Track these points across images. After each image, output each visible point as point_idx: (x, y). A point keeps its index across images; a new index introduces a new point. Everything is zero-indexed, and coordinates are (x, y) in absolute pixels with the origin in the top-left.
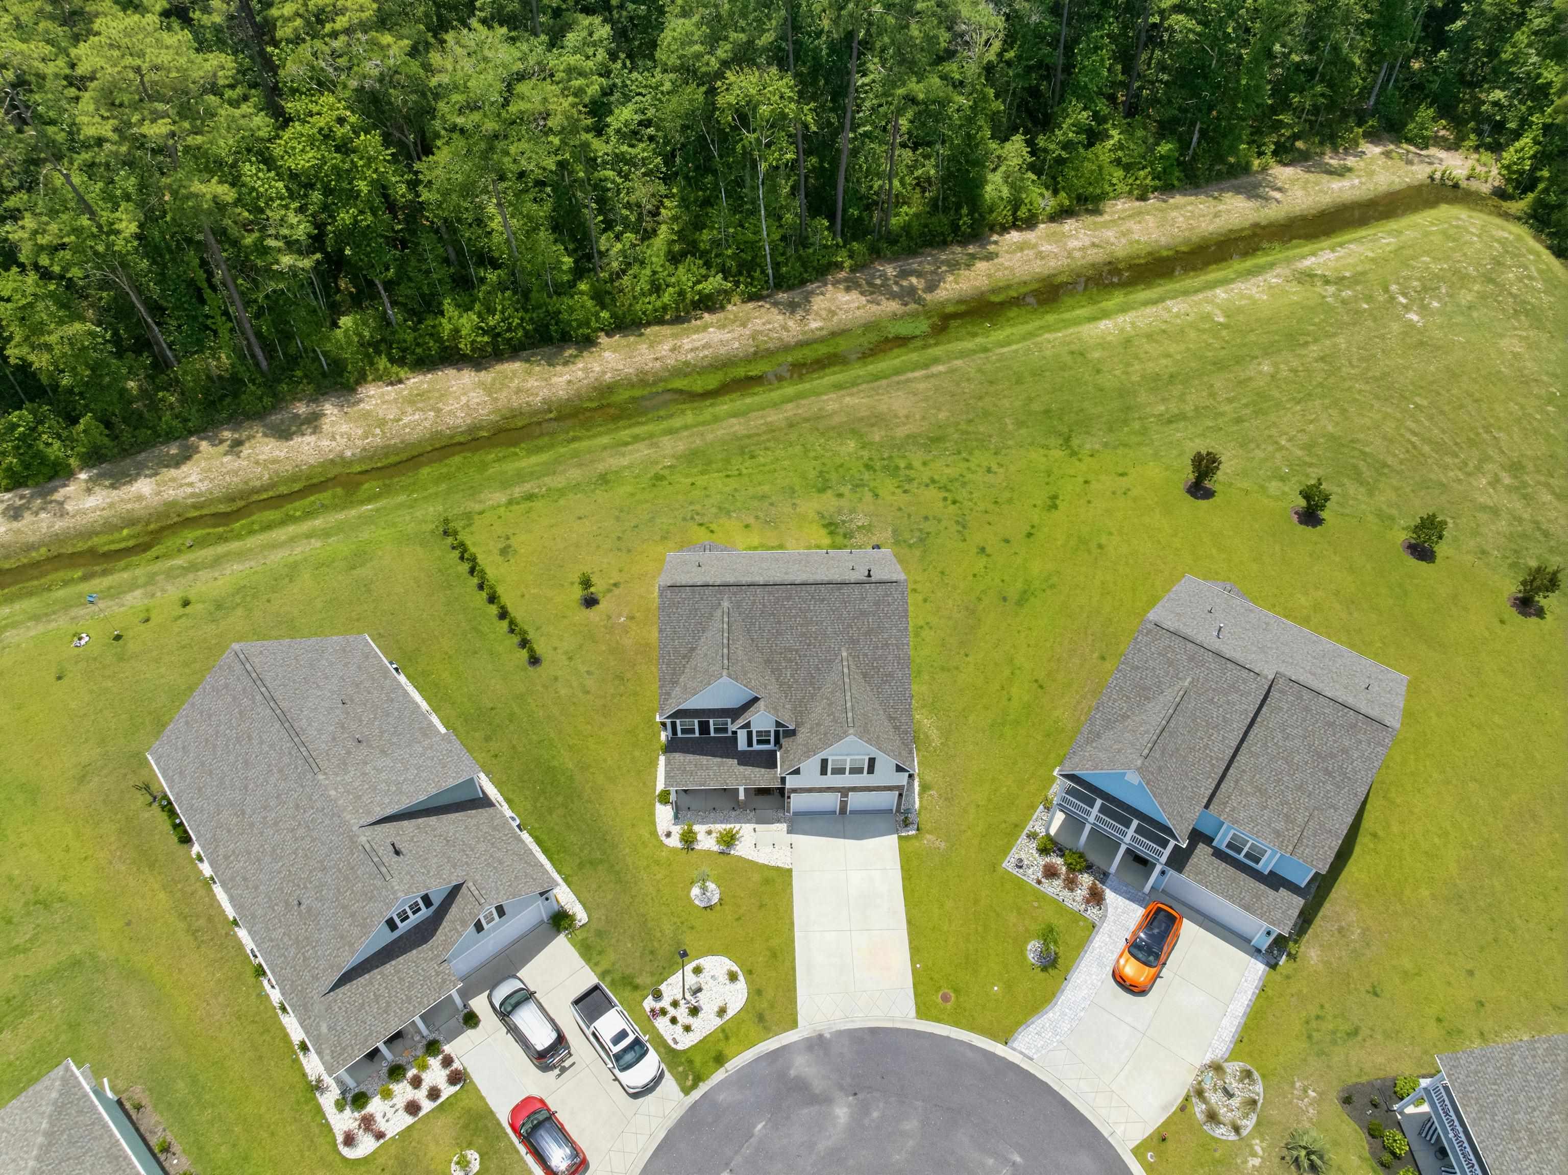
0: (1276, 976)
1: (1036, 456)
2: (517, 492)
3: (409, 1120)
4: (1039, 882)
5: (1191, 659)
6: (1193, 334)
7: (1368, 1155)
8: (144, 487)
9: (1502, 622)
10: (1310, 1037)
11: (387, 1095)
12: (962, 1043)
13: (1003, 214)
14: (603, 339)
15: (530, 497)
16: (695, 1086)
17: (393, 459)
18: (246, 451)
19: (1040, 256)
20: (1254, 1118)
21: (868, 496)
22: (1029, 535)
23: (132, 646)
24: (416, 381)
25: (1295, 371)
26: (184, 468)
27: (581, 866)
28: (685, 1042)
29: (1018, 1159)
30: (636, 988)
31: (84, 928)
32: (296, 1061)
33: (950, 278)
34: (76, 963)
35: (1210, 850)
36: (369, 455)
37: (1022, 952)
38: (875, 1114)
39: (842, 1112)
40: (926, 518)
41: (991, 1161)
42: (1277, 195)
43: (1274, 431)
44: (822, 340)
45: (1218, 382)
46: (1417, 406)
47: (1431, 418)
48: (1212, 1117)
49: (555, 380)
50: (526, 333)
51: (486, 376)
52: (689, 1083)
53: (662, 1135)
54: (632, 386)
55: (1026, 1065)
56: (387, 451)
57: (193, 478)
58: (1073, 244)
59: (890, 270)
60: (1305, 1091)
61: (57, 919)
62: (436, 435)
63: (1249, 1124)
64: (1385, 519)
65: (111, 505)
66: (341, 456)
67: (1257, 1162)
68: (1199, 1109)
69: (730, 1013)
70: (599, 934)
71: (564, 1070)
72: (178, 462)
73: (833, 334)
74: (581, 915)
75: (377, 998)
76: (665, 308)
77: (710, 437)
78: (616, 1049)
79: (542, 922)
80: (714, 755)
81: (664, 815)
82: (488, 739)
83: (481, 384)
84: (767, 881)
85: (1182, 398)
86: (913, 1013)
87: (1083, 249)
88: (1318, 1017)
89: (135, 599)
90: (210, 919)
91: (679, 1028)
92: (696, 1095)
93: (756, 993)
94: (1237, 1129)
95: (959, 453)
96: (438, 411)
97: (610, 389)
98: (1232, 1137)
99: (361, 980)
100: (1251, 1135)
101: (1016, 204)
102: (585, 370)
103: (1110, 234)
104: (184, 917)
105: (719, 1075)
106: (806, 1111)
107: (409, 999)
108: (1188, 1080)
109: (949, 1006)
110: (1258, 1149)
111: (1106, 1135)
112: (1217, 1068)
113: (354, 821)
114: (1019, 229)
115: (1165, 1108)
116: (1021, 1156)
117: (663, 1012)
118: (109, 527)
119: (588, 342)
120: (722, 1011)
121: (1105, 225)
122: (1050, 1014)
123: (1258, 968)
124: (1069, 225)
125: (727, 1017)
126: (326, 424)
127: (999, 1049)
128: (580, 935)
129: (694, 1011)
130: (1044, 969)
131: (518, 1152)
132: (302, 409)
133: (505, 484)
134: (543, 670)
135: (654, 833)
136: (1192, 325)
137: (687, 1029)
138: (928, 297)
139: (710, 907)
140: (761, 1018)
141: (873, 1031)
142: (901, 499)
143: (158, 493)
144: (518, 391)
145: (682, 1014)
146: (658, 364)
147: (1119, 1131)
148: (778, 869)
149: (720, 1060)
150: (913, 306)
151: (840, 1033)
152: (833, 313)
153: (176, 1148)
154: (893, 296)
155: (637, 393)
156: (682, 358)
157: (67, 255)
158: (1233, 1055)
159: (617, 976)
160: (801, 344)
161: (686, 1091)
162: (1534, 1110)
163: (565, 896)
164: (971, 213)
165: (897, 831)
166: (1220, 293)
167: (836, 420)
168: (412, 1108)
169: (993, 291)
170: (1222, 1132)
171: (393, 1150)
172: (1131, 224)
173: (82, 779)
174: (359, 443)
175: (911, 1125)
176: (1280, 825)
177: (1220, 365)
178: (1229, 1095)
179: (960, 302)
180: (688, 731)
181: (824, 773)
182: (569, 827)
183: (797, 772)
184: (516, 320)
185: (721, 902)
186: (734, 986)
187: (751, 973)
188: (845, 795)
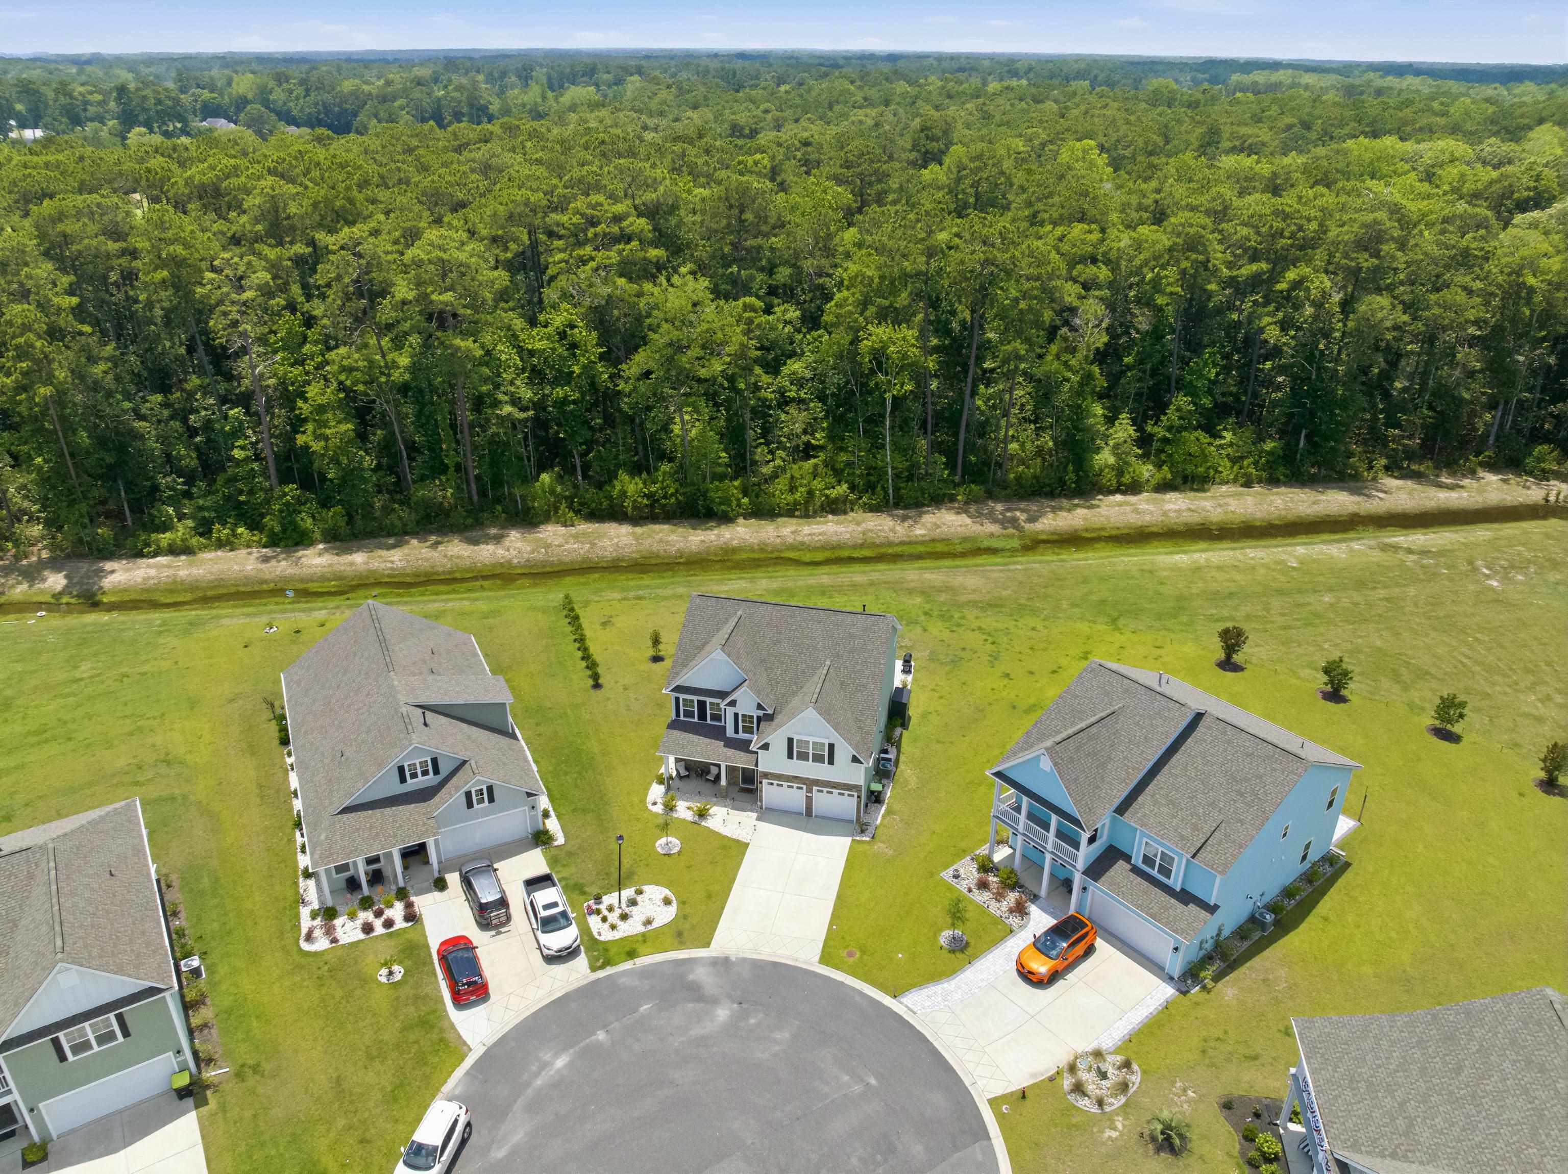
0: (1185, 1001)
1: (1083, 627)
2: (632, 594)
3: (362, 936)
4: (970, 890)
5: (1126, 691)
6: (1262, 571)
7: (1236, 1154)
8: (359, 558)
9: (1521, 795)
10: (1204, 1052)
11: (352, 916)
12: (854, 989)
13: (1109, 478)
14: (741, 520)
15: (640, 598)
16: (602, 967)
17: (548, 569)
18: (441, 548)
19: (1137, 511)
20: (1123, 1099)
21: (919, 630)
22: (1054, 672)
23: (304, 637)
24: (584, 527)
25: (1356, 604)
26: (392, 552)
27: (574, 811)
28: (607, 935)
29: (873, 1082)
30: (583, 893)
31: (187, 781)
32: (296, 884)
33: (1050, 515)
34: (172, 799)
35: (1129, 867)
36: (529, 563)
37: (936, 936)
38: (752, 1021)
39: (723, 1013)
40: (964, 649)
41: (846, 1078)
42: (1381, 495)
43: (1320, 639)
44: (922, 543)
45: (1276, 603)
46: (1477, 639)
47: (1489, 649)
48: (1079, 1088)
49: (691, 538)
50: (679, 502)
51: (639, 530)
52: (599, 964)
53: (559, 994)
54: (753, 550)
55: (908, 1017)
56: (544, 564)
57: (396, 558)
58: (1167, 507)
59: (999, 507)
60: (1185, 1090)
61: (173, 773)
62: (586, 560)
63: (1118, 1102)
65: (330, 565)
66: (509, 562)
67: (1114, 1134)
68: (1067, 1082)
69: (655, 925)
70: (570, 854)
71: (499, 933)
72: (389, 548)
73: (933, 540)
74: (560, 840)
75: (370, 829)
76: (796, 503)
77: (801, 583)
78: (544, 914)
79: (527, 836)
80: (705, 736)
81: (657, 791)
82: (537, 724)
83: (633, 534)
84: (724, 847)
85: (1236, 608)
86: (817, 958)
87: (1179, 511)
88: (1218, 1039)
89: (320, 615)
90: (278, 791)
91: (606, 926)
92: (601, 974)
93: (682, 916)
94: (1100, 1103)
95: (1011, 615)
96: (593, 545)
97: (734, 550)
98: (1095, 1110)
99: (365, 813)
100: (1116, 1112)
101: (1120, 472)
102: (718, 536)
103: (1208, 504)
104: (260, 786)
105: (627, 965)
106: (691, 1005)
107: (395, 836)
108: (1063, 1059)
109: (851, 961)
110: (1119, 1126)
111: (967, 1083)
112: (1098, 1054)
113: (402, 699)
114: (1124, 493)
115: (1034, 1075)
116: (876, 1078)
117: (598, 912)
118: (323, 578)
119: (726, 519)
120: (648, 922)
121: (1205, 499)
122: (946, 985)
123: (1168, 991)
124: (1171, 496)
125: (650, 928)
126: (507, 542)
127: (887, 1001)
128: (553, 852)
129: (624, 917)
130: (952, 951)
131: (436, 976)
132: (493, 531)
133: (623, 590)
134: (599, 693)
135: (643, 801)
136: (1262, 565)
137: (613, 927)
138: (1027, 526)
139: (669, 855)
140: (680, 934)
141: (776, 965)
142: (946, 635)
143: (367, 563)
144: (661, 541)
145: (613, 917)
146: (778, 540)
147: (981, 1083)
148: (737, 841)
149: (631, 954)
150: (1011, 531)
151: (744, 960)
152: (938, 527)
153: (183, 915)
154: (995, 521)
155: (756, 556)
156: (799, 538)
157: (358, 375)
158: (1117, 1051)
159: (572, 882)
160: (902, 543)
161: (594, 969)
162: (1379, 1066)
163: (553, 825)
164: (1076, 471)
165: (851, 835)
166: (1300, 550)
167: (912, 585)
168: (368, 928)
169: (1087, 530)
170: (1084, 1103)
171: (339, 953)
172: (1231, 501)
173: (231, 701)
174: (526, 556)
175: (783, 1035)
176: (1186, 832)
177: (1281, 592)
178: (1103, 1075)
179: (1053, 534)
180: (689, 714)
181: (790, 756)
182: (576, 786)
183: (765, 747)
184: (672, 490)
185: (679, 853)
186: (665, 908)
187: (684, 903)
188: (810, 790)
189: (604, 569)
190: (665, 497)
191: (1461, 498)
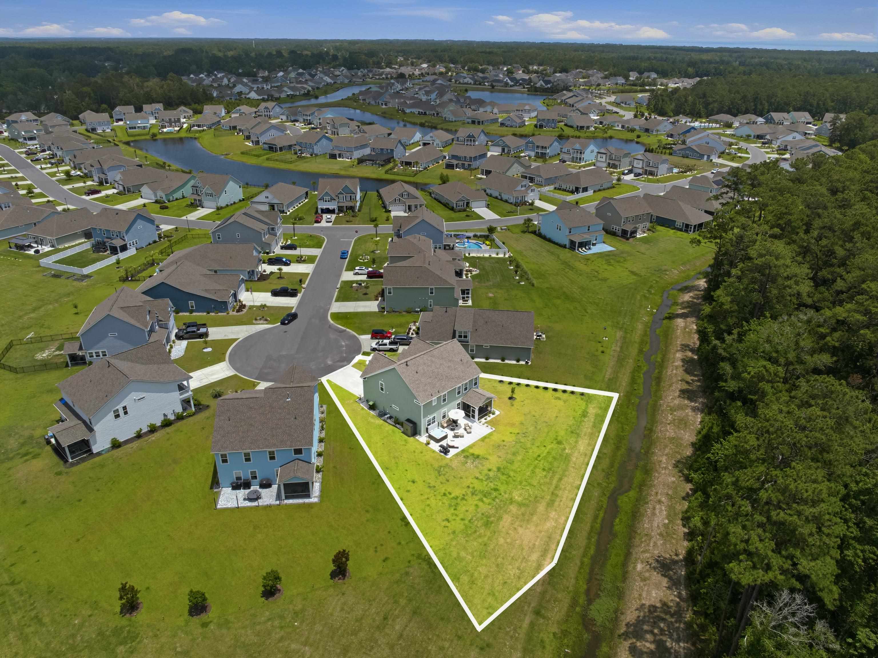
21: (479, 476)
40: (448, 481)
64: (226, 624)
95: (470, 521)
142: (466, 483)
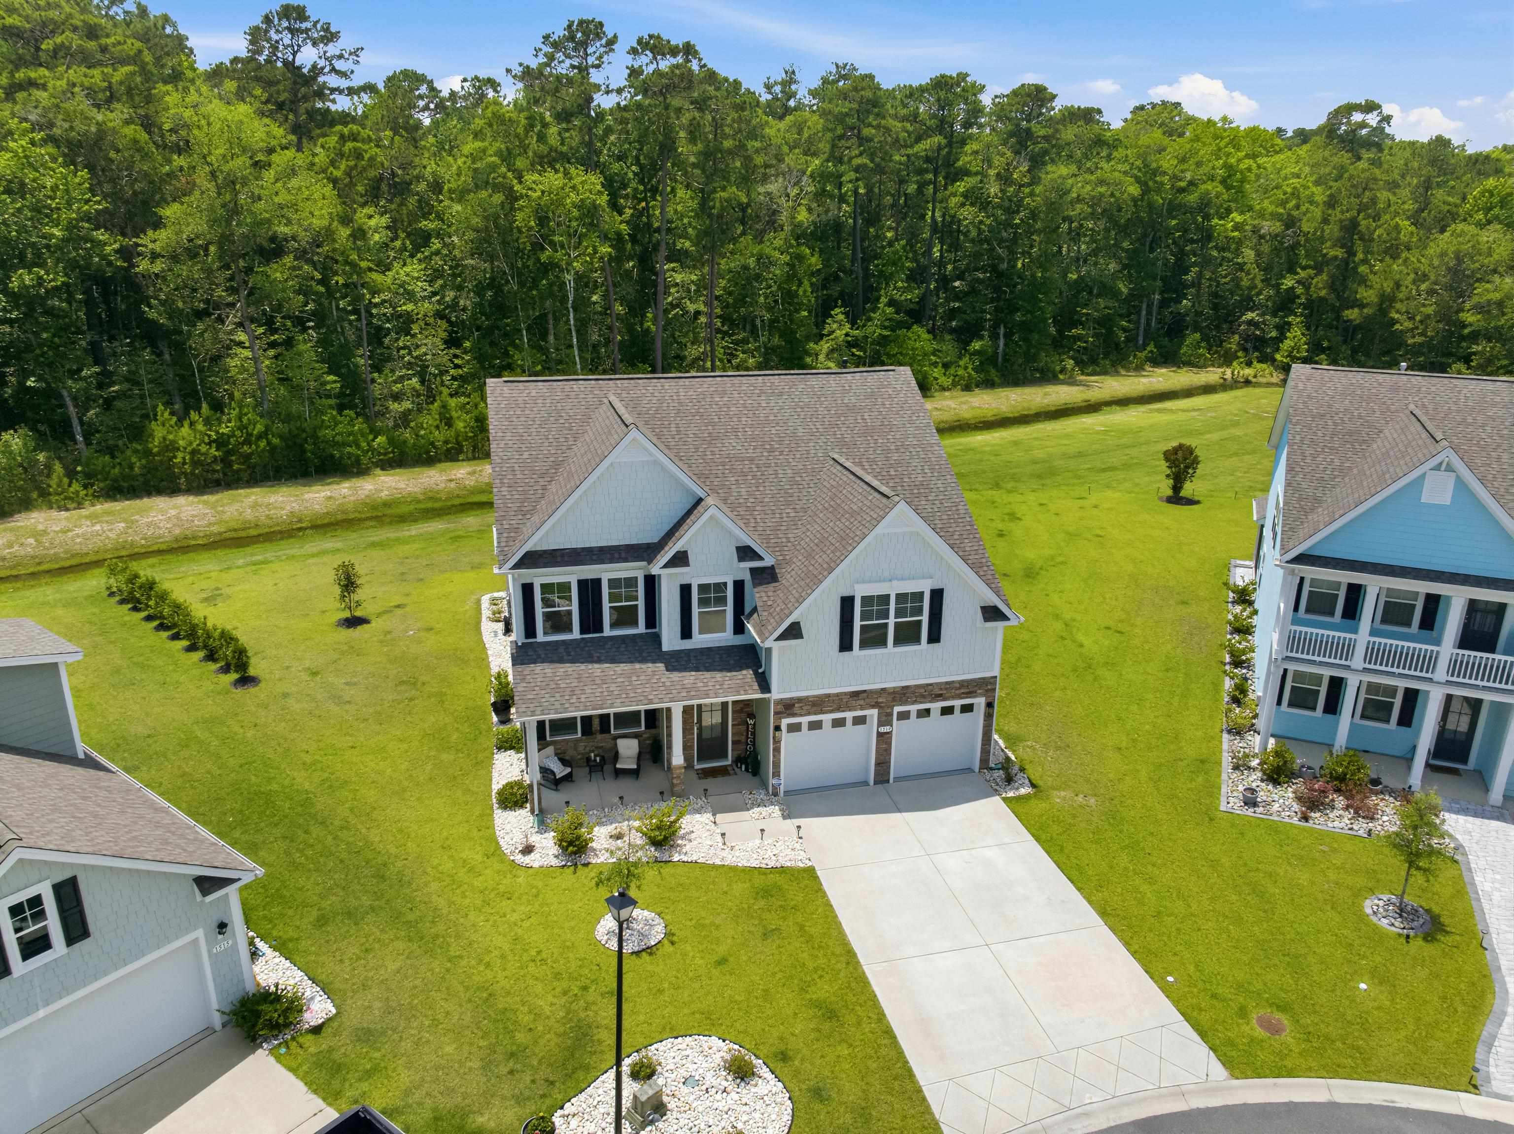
4: (1303, 817)
5: (1395, 389)
12: (1371, 1108)
17: (49, 567)
27: (322, 921)
49: (309, 497)
50: (273, 449)
56: (38, 560)
79: (209, 1030)
80: (614, 661)
81: (514, 824)
86: (1218, 1071)
93: (813, 1098)
102: (351, 490)
128: (313, 1047)
135: (494, 852)
139: (649, 951)
144: (255, 506)
148: (783, 870)
165: (996, 792)
180: (558, 622)
181: (845, 645)
182: (296, 866)
183: (794, 632)
184: (259, 428)
185: (669, 935)
186: (748, 1092)
187: (784, 1057)
188: (885, 719)
189: (160, 552)
190: (247, 442)
191: (1159, 382)
